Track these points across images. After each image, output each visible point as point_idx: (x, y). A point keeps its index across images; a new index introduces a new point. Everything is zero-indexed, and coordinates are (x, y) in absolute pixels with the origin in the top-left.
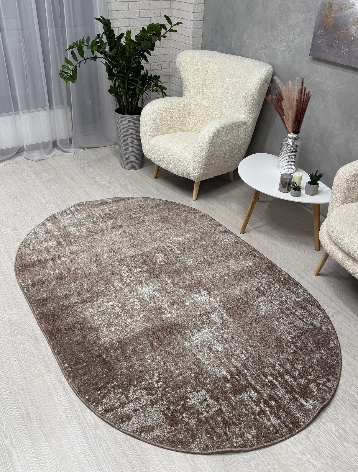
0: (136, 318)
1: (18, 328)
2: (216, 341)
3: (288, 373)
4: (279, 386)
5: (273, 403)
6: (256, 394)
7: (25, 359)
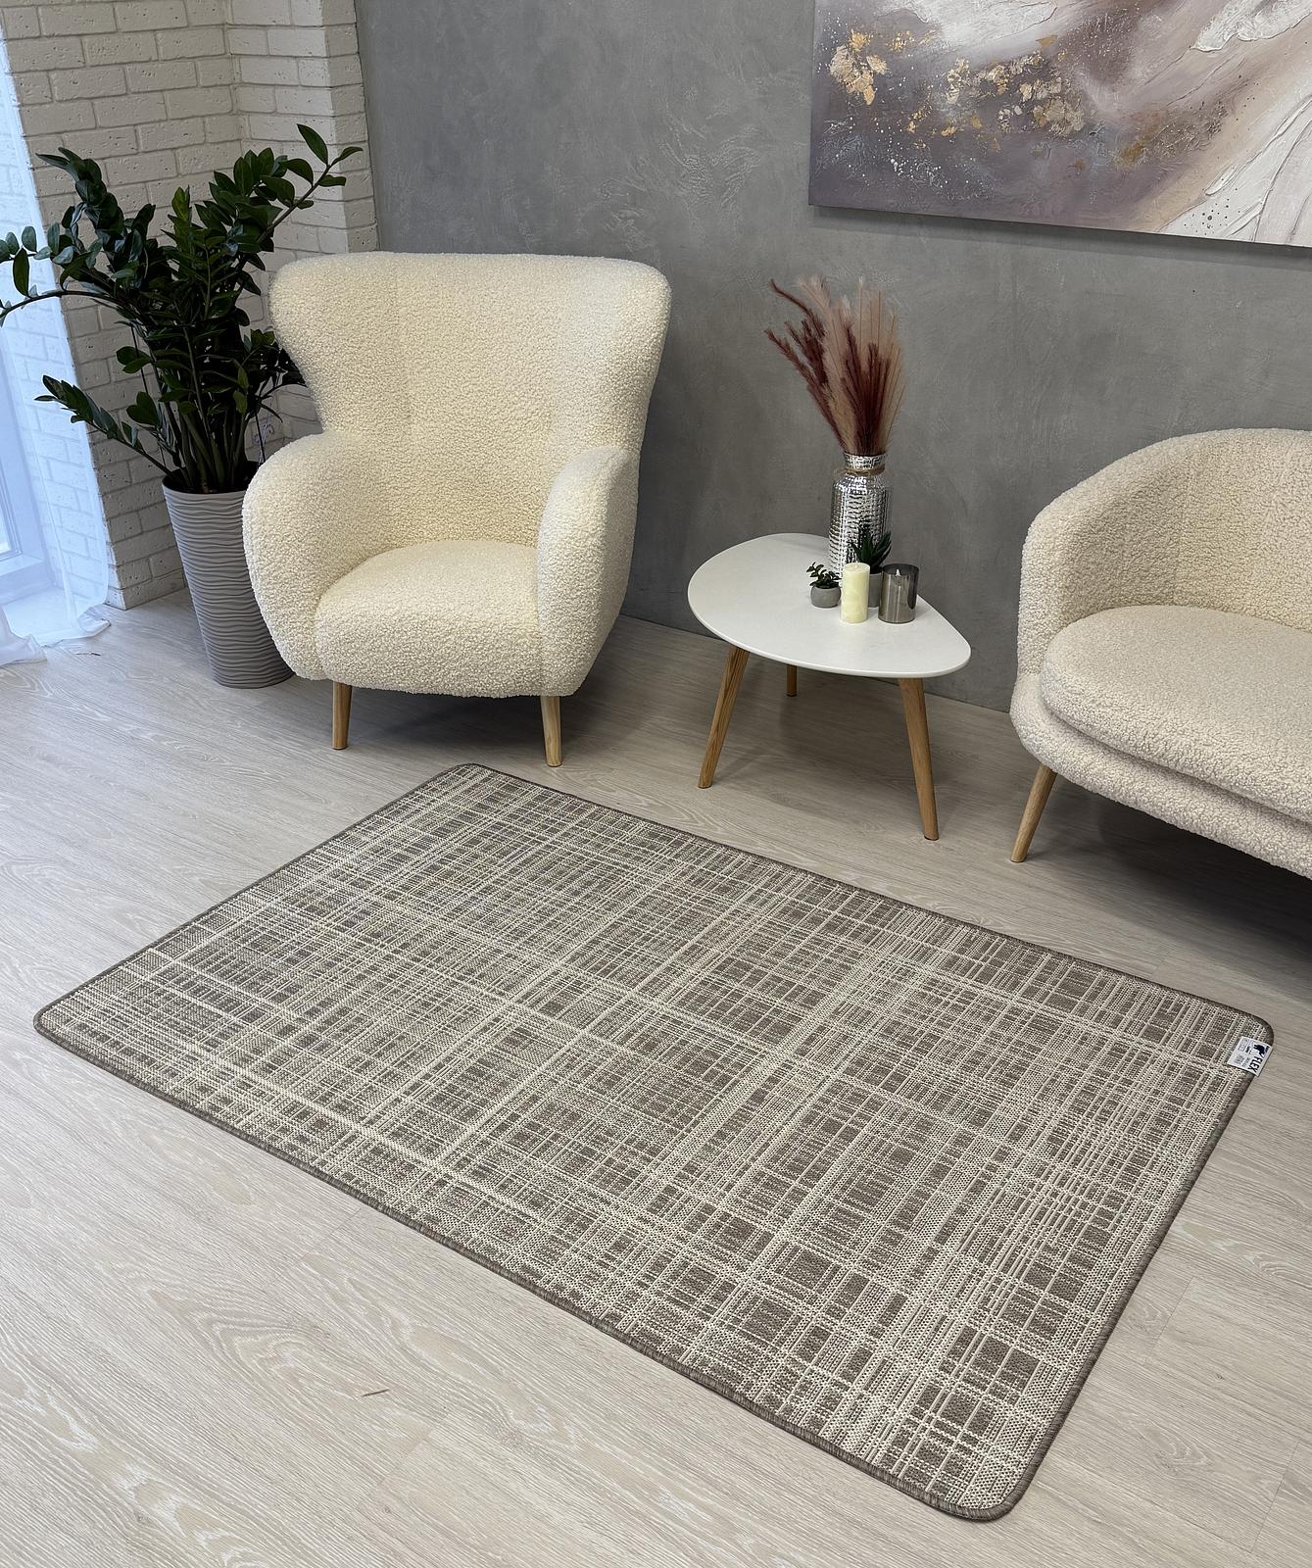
1: (214, 1315)
7: (320, 1406)
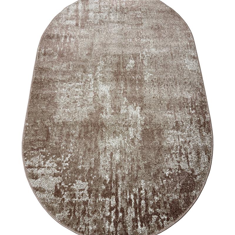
0: (84, 109)
2: (119, 150)
3: (146, 199)
4: (133, 205)
5: (120, 215)
6: (115, 203)
